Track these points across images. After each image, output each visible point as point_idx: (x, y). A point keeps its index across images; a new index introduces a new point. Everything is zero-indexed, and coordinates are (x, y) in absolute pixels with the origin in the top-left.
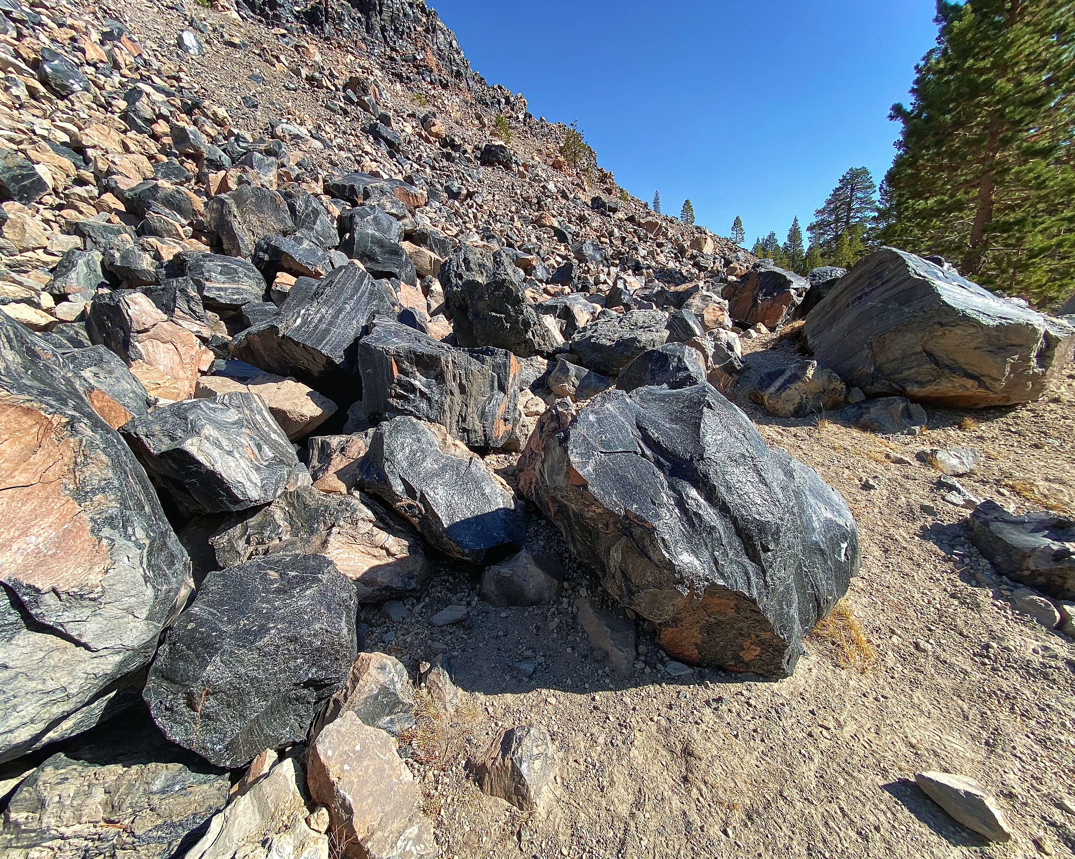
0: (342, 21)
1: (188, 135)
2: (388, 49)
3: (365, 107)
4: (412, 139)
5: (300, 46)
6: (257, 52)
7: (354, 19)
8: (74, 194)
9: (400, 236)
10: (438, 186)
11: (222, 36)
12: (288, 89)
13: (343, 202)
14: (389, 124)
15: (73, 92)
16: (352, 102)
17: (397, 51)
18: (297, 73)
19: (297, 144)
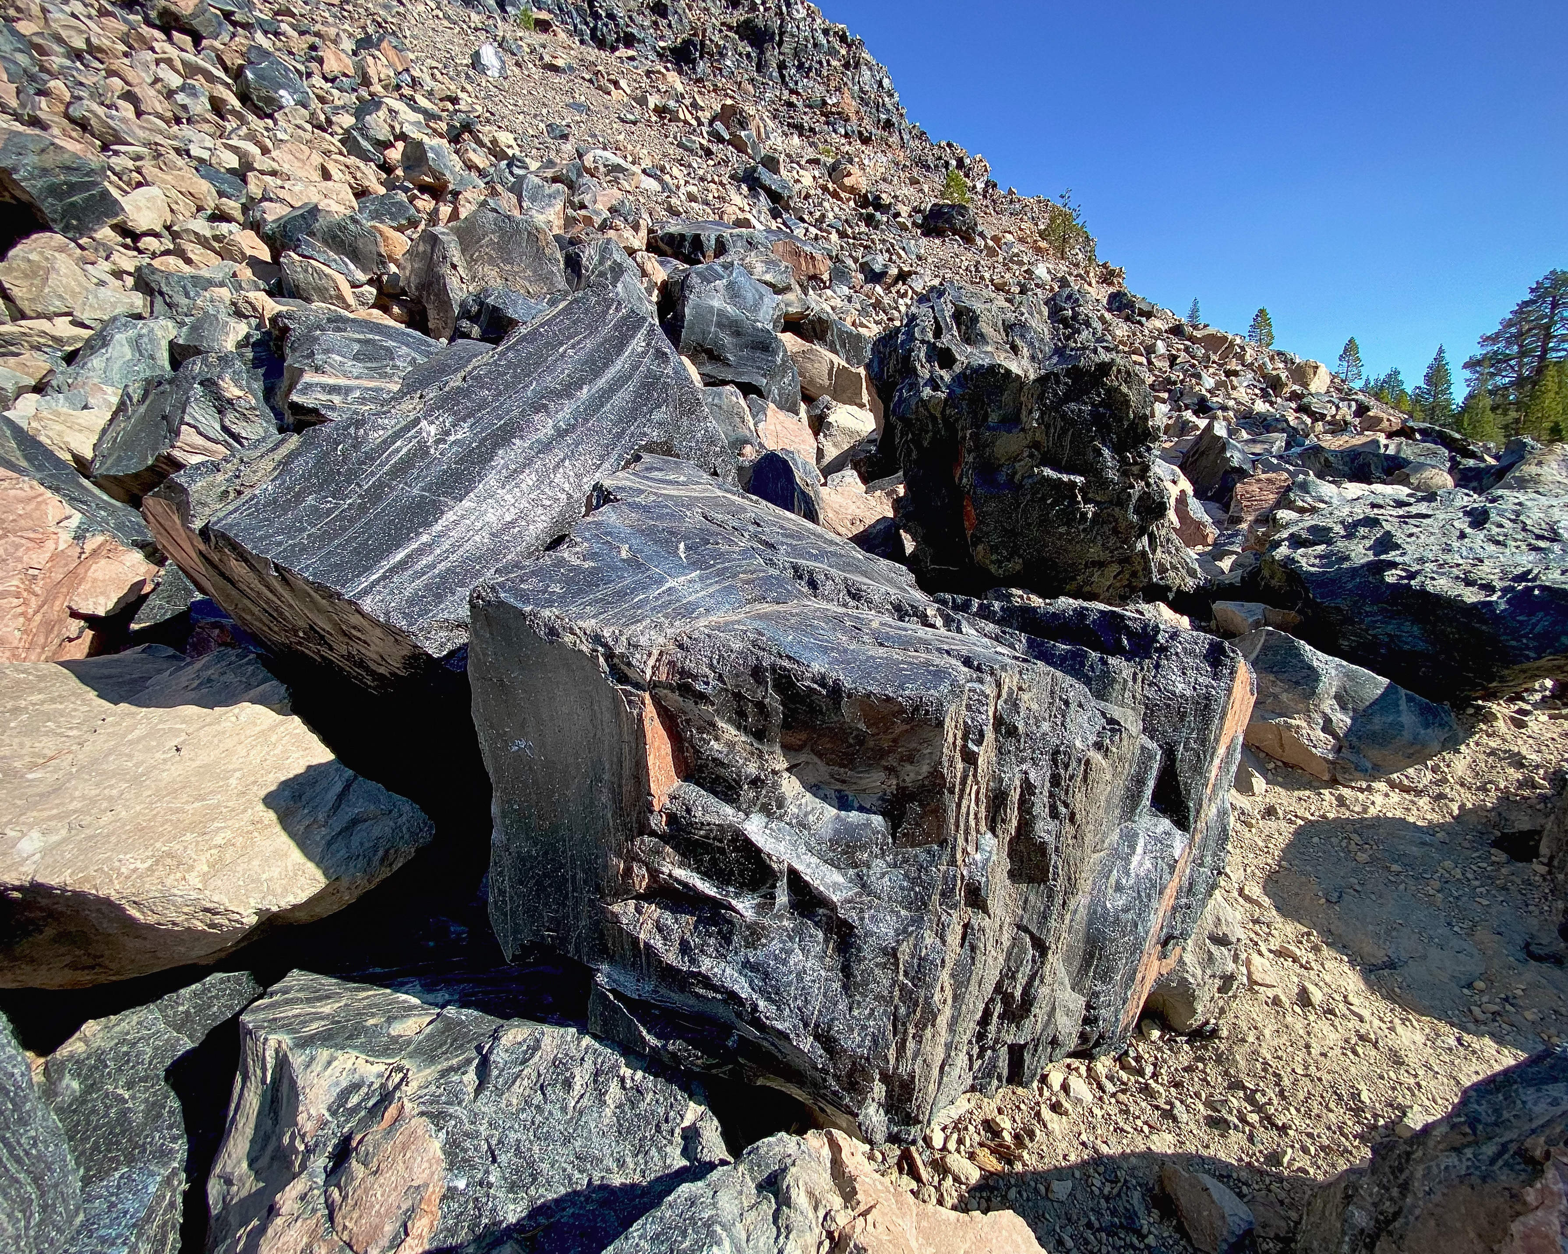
0: (722, 55)
1: (425, 152)
2: (786, 93)
3: (741, 148)
4: (812, 192)
5: (653, 72)
6: (587, 77)
7: (740, 55)
8: (187, 231)
9: (775, 323)
10: (850, 262)
11: (541, 58)
12: (623, 121)
13: (676, 262)
14: (776, 171)
15: (281, 108)
16: (720, 140)
17: (798, 94)
18: (642, 101)
19: (616, 181)
